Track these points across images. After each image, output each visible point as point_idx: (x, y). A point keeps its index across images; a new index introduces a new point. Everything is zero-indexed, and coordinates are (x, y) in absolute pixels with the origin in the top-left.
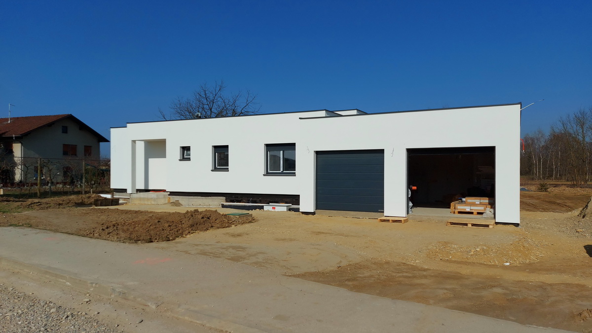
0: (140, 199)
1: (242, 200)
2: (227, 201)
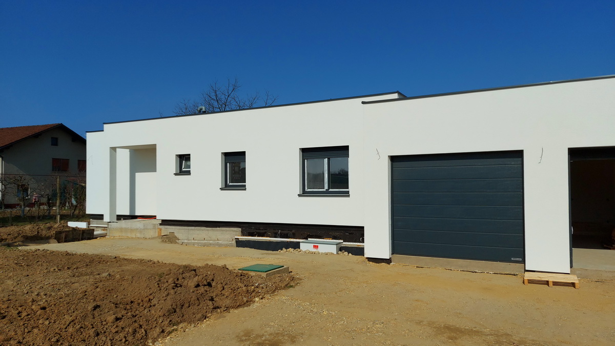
0: (121, 230)
1: (265, 233)
2: (243, 234)
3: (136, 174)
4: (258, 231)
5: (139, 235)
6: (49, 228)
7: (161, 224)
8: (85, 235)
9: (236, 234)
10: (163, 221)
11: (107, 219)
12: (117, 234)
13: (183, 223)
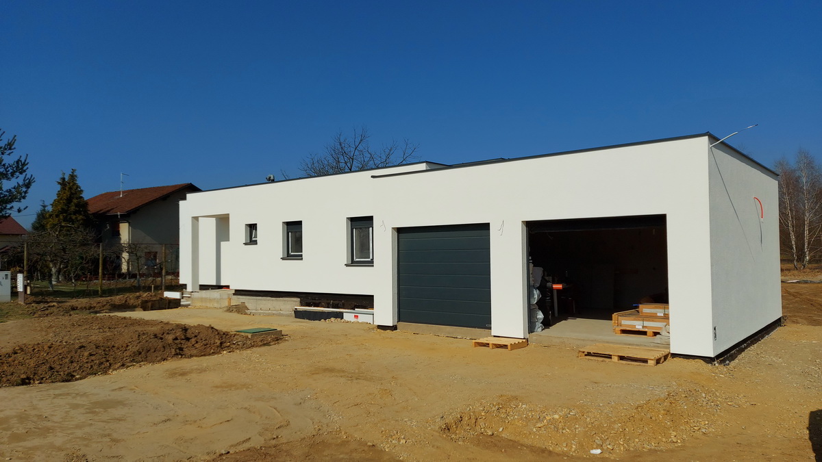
0: (202, 300)
1: (320, 303)
2: (302, 305)
3: (222, 243)
4: (314, 301)
5: (216, 305)
6: (138, 298)
7: (234, 294)
8: (171, 304)
9: (295, 304)
10: (236, 291)
11: (189, 289)
12: (198, 304)
13: (252, 293)
